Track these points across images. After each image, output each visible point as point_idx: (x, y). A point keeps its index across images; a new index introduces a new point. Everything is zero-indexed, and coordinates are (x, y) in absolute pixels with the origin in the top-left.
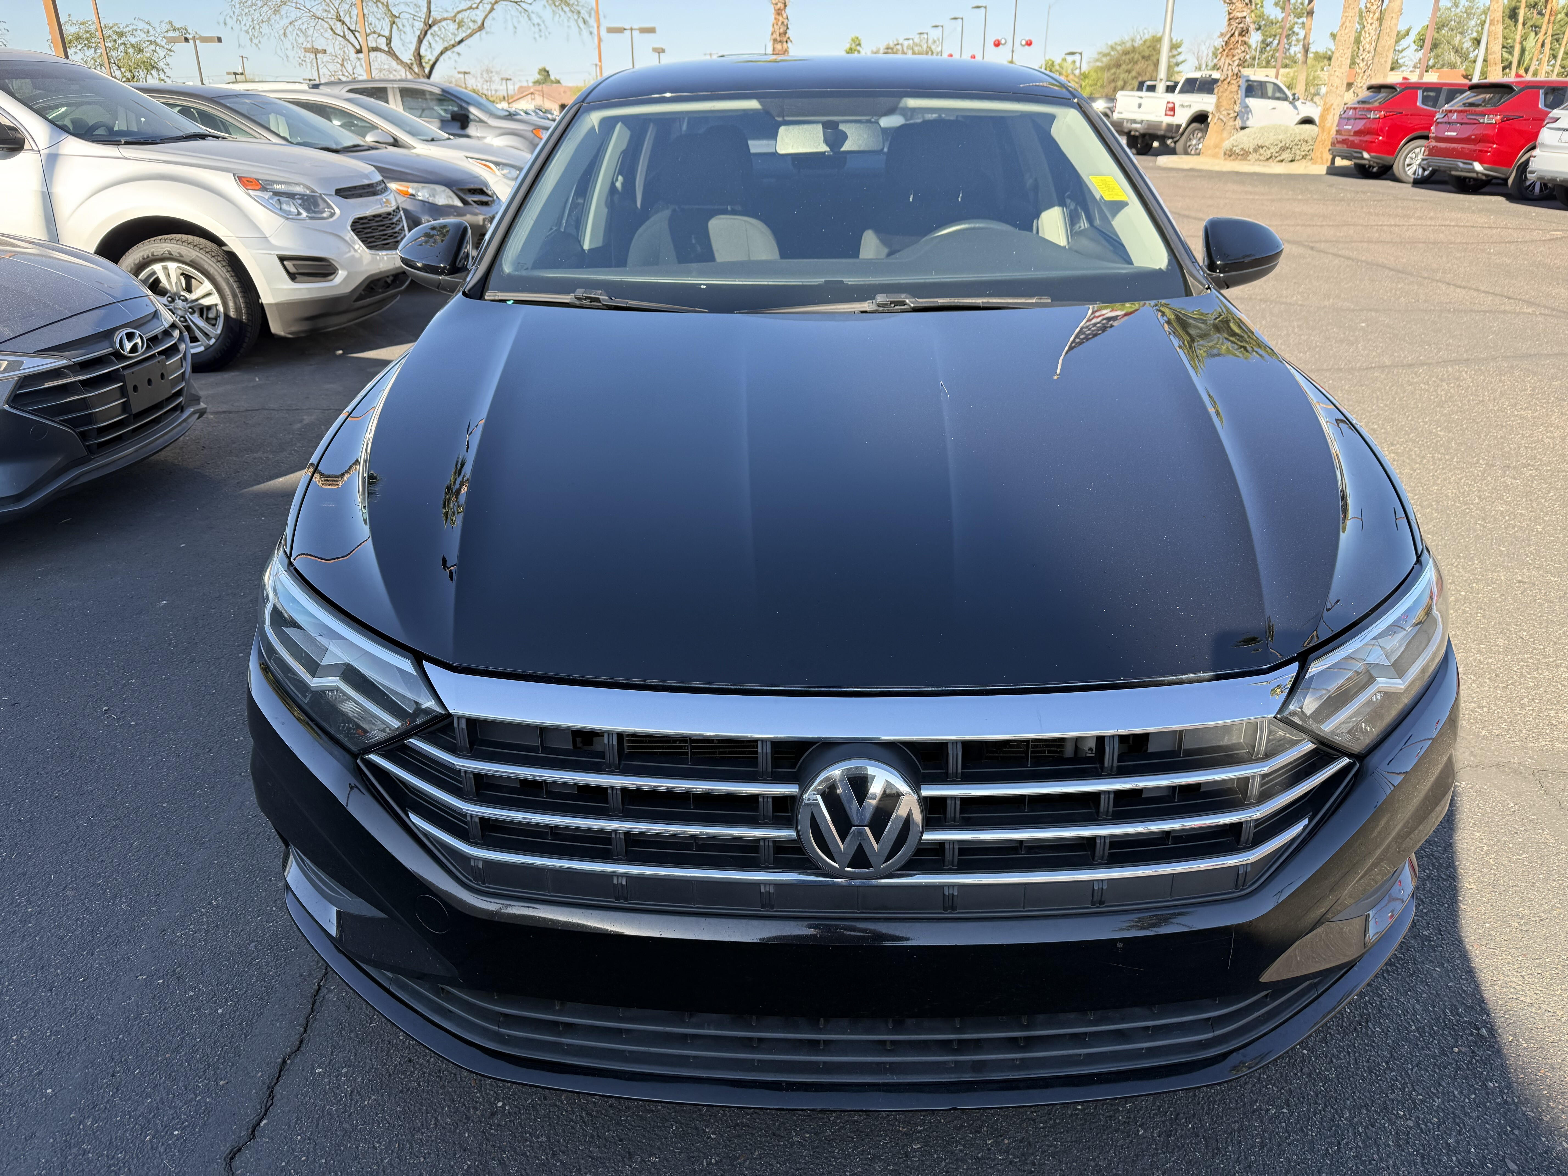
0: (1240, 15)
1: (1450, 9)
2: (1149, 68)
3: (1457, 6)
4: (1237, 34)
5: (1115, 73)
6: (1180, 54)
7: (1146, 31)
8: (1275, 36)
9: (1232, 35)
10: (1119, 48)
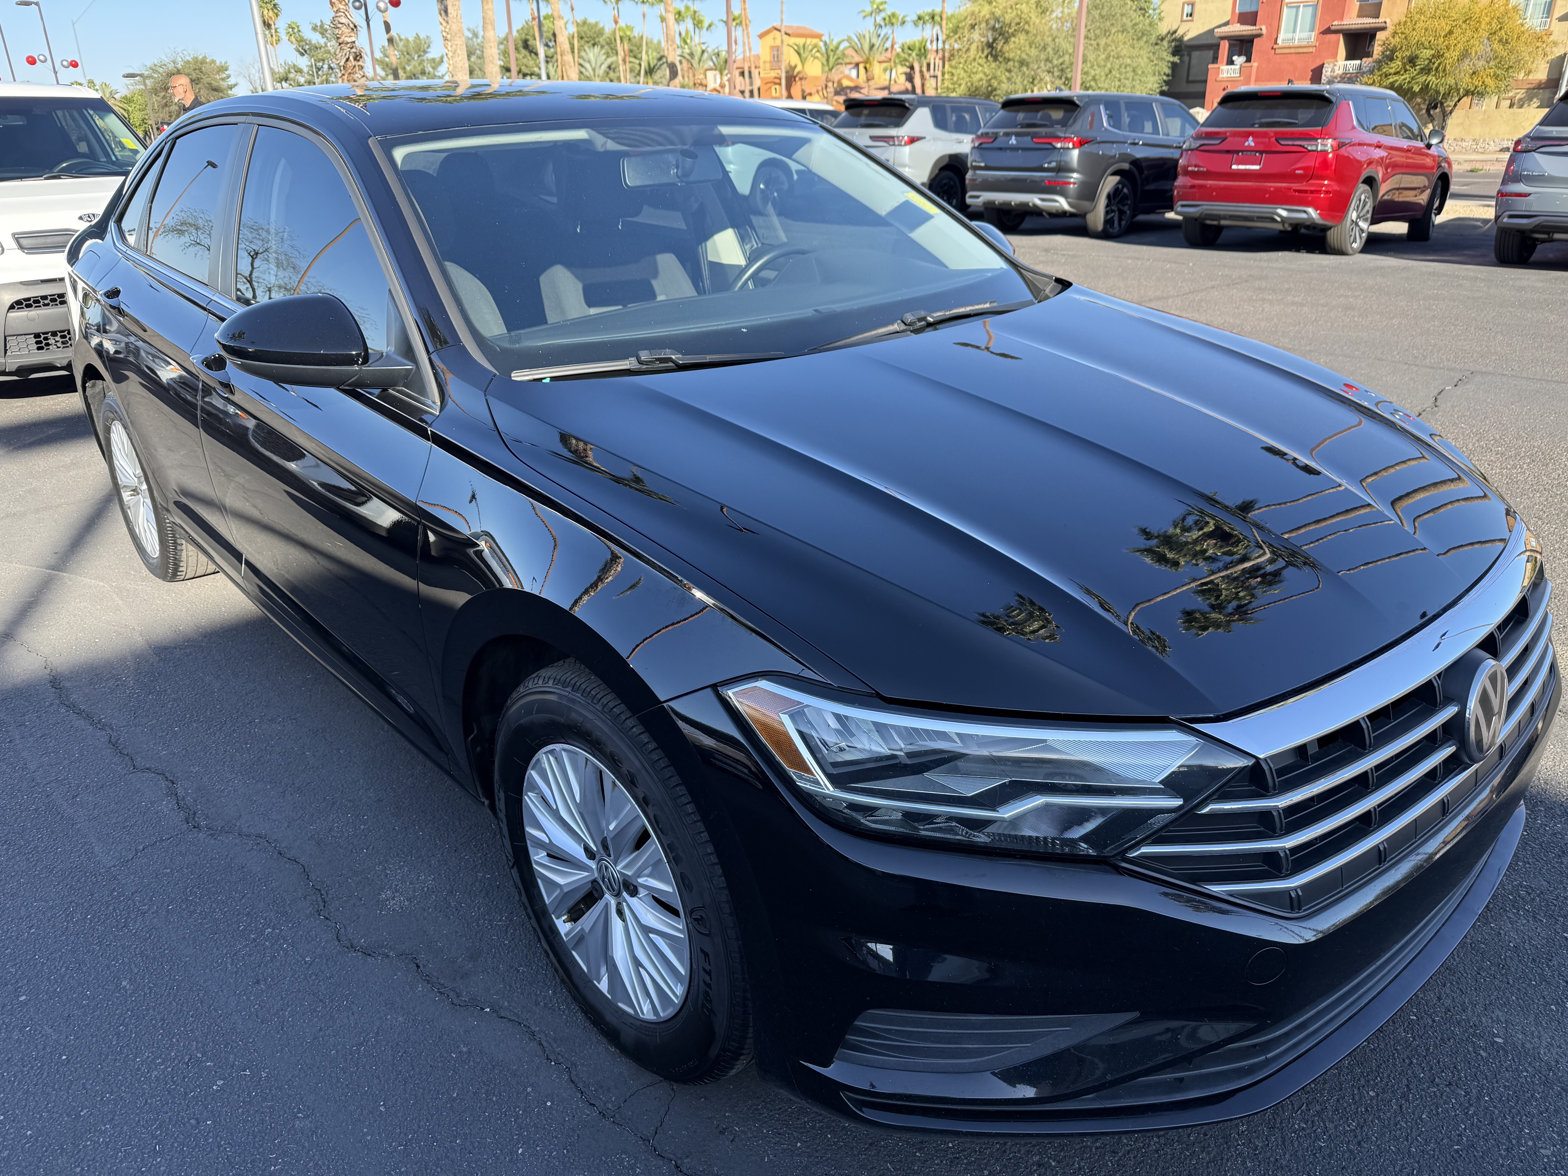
0: (349, 40)
1: (471, 39)
2: (202, 92)
3: (477, 37)
4: (351, 58)
5: (164, 97)
6: (229, 77)
7: (185, 53)
8: (323, 60)
9: (348, 60)
10: (161, 70)
